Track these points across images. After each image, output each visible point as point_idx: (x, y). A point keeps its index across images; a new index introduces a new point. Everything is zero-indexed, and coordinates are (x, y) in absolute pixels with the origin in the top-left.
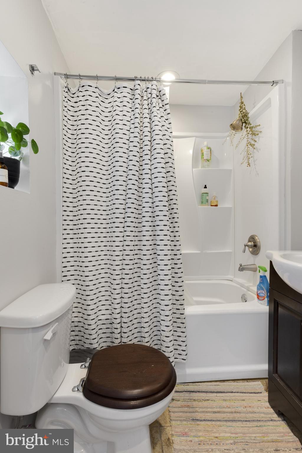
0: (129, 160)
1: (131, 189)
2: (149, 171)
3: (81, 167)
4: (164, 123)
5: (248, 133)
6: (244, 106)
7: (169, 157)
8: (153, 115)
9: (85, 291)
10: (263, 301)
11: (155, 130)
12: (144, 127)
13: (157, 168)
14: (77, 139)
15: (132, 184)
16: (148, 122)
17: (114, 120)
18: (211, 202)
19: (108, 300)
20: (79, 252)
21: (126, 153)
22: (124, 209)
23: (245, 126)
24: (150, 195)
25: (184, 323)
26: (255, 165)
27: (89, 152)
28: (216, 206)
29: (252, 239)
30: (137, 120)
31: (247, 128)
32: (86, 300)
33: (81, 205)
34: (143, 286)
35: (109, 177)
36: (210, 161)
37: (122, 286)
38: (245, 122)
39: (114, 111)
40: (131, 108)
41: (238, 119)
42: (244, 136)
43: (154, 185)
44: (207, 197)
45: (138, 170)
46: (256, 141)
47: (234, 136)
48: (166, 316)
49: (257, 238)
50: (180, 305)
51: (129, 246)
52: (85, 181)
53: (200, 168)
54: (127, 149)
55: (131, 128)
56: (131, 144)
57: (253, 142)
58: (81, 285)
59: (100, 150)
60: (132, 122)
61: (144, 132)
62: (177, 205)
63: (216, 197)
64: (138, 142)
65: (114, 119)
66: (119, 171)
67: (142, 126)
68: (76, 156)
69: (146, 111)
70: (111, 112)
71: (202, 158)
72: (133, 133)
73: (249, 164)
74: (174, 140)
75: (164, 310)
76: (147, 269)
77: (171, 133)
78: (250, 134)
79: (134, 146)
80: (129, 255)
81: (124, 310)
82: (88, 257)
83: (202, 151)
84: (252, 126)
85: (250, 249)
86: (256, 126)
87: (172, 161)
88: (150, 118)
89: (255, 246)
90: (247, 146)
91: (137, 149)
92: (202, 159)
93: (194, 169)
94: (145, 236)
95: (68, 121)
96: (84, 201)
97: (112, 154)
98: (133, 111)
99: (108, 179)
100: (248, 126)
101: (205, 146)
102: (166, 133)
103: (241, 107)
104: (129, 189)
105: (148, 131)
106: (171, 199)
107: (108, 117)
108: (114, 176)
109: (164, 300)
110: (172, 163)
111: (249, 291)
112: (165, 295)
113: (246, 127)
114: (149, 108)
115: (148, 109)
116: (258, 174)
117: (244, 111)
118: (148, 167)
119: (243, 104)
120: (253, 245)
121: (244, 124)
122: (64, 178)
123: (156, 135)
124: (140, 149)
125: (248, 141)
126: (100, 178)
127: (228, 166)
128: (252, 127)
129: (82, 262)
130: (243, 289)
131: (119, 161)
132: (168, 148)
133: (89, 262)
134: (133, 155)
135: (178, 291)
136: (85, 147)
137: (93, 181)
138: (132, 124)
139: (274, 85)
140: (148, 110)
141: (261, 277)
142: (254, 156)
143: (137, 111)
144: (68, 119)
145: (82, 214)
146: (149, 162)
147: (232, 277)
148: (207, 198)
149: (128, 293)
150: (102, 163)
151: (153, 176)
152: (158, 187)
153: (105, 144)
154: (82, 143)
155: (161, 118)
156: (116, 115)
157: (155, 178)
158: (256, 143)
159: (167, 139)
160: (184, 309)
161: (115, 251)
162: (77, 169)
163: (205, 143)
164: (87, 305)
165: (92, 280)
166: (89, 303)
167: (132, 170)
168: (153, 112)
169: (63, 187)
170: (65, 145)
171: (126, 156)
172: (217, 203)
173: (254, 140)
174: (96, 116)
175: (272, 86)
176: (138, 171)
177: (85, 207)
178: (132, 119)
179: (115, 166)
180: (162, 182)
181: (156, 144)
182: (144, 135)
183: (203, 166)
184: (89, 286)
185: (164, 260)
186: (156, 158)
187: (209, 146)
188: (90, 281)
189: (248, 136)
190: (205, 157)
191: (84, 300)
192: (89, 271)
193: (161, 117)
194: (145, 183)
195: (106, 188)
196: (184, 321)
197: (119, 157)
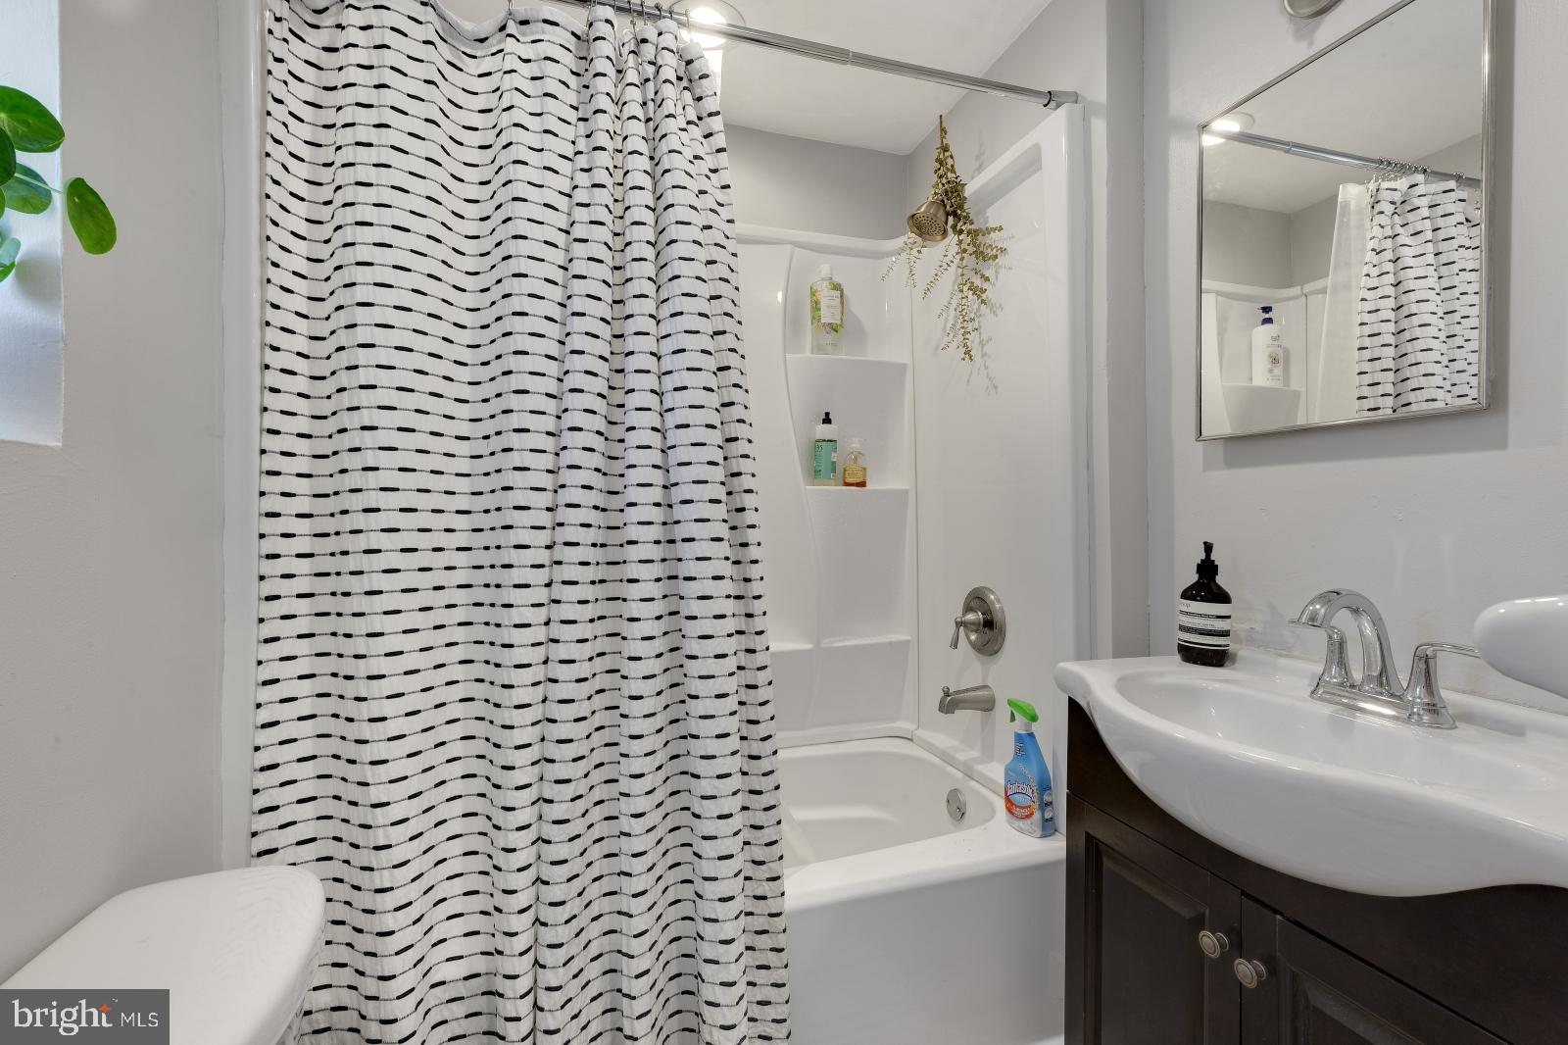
0: (569, 311)
1: (580, 429)
2: (650, 363)
3: (354, 326)
4: (705, 185)
5: (965, 251)
6: (950, 161)
7: (725, 314)
8: (664, 146)
9: (371, 869)
10: (1028, 821)
11: (673, 205)
12: (631, 189)
13: (684, 350)
14: (338, 202)
15: (585, 410)
16: (645, 171)
17: (504, 147)
18: (845, 470)
19: (477, 892)
20: (341, 697)
21: (557, 284)
22: (549, 509)
23: (954, 227)
24: (655, 457)
25: (782, 950)
26: (983, 356)
27: (395, 267)
28: (862, 484)
29: (977, 600)
30: (603, 159)
31: (961, 232)
32: (372, 912)
33: (352, 491)
34: (630, 826)
35: (483, 374)
36: (840, 329)
37: (539, 831)
38: (954, 214)
39: (504, 110)
40: (577, 109)
41: (930, 199)
42: (950, 257)
43: (671, 420)
44: (833, 454)
45: (607, 355)
46: (987, 279)
47: (917, 254)
48: (722, 942)
49: (992, 597)
50: (769, 880)
51: (573, 661)
52: (374, 387)
53: (808, 353)
54: (560, 267)
55: (576, 187)
56: (579, 250)
57: (978, 282)
58: (352, 845)
59: (444, 262)
60: (582, 161)
61: (628, 208)
62: (754, 494)
63: (860, 453)
64: (606, 244)
65: (504, 140)
66: (526, 353)
67: (621, 184)
68: (328, 279)
69: (638, 128)
70: (490, 111)
71: (816, 318)
72: (588, 205)
73: (968, 352)
74: (740, 249)
75: (716, 921)
76: (646, 755)
77: (728, 221)
78: (971, 255)
79: (589, 259)
80: (573, 701)
81: (548, 935)
82: (384, 719)
83: (813, 294)
84: (973, 227)
85: (969, 633)
86: (989, 231)
87: (736, 328)
88: (652, 158)
89: (989, 624)
90: (962, 291)
91: (603, 271)
92: (815, 321)
93: (788, 356)
94: (637, 620)
95: (291, 121)
96: (370, 473)
97: (499, 281)
98: (586, 120)
99: (480, 383)
100: (963, 228)
101: (823, 279)
102: (712, 219)
103: (941, 162)
104: (570, 429)
105: (646, 206)
106: (735, 471)
107: (476, 129)
108: (505, 373)
109: (716, 879)
110: (736, 336)
111: (973, 779)
112: (720, 858)
113: (958, 228)
114: (648, 120)
115: (643, 119)
116: (996, 387)
117: (950, 175)
118: (648, 344)
119: (947, 154)
120: (982, 621)
121: (951, 219)
122: (267, 367)
123: (677, 222)
124: (615, 271)
125: (963, 275)
126: (445, 378)
127: (894, 353)
128: (976, 231)
129: (358, 742)
130: (950, 769)
131: (527, 314)
132: (720, 279)
133: (389, 739)
134: (588, 296)
135: (761, 828)
136: (375, 244)
137: (412, 391)
138: (582, 170)
139: (1052, 104)
140: (642, 125)
141: (1019, 737)
142: (980, 327)
143: (603, 122)
144: (290, 113)
145: (360, 531)
146: (649, 325)
147: (912, 727)
148: (834, 457)
149: (566, 861)
150: (451, 314)
151: (669, 382)
152: (688, 426)
153: (466, 237)
154: (357, 223)
155: (694, 161)
156: (515, 125)
157: (676, 389)
158: (985, 286)
159: (716, 245)
160: (783, 894)
161: (512, 687)
162: (333, 332)
163: (825, 270)
164: (381, 934)
165: (407, 819)
166: (389, 922)
167: (583, 352)
168: (664, 136)
169: (265, 409)
170: (276, 224)
171: (556, 294)
172: (865, 475)
173: (983, 276)
174: (427, 120)
175: (1045, 106)
176: (606, 360)
177: (373, 499)
178: (581, 153)
179: (510, 334)
180: (703, 407)
181: (680, 258)
182: (628, 219)
183: (818, 348)
184: (390, 846)
185: (713, 717)
186: (681, 313)
187: (837, 279)
188: (393, 824)
189: (962, 259)
190: (827, 316)
191: (365, 911)
192: (391, 782)
193: (696, 157)
194: (637, 409)
195: (471, 420)
196: (781, 941)
197: (529, 295)
